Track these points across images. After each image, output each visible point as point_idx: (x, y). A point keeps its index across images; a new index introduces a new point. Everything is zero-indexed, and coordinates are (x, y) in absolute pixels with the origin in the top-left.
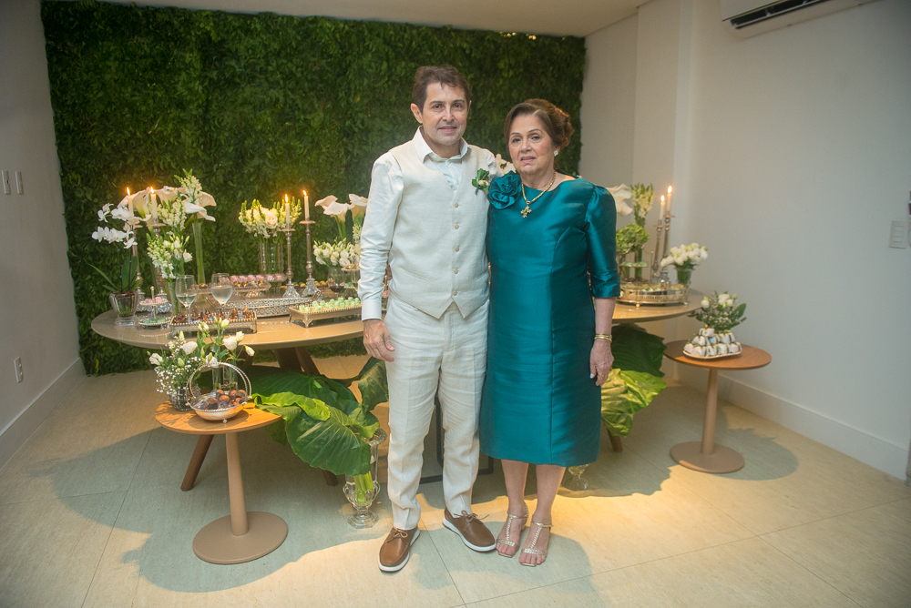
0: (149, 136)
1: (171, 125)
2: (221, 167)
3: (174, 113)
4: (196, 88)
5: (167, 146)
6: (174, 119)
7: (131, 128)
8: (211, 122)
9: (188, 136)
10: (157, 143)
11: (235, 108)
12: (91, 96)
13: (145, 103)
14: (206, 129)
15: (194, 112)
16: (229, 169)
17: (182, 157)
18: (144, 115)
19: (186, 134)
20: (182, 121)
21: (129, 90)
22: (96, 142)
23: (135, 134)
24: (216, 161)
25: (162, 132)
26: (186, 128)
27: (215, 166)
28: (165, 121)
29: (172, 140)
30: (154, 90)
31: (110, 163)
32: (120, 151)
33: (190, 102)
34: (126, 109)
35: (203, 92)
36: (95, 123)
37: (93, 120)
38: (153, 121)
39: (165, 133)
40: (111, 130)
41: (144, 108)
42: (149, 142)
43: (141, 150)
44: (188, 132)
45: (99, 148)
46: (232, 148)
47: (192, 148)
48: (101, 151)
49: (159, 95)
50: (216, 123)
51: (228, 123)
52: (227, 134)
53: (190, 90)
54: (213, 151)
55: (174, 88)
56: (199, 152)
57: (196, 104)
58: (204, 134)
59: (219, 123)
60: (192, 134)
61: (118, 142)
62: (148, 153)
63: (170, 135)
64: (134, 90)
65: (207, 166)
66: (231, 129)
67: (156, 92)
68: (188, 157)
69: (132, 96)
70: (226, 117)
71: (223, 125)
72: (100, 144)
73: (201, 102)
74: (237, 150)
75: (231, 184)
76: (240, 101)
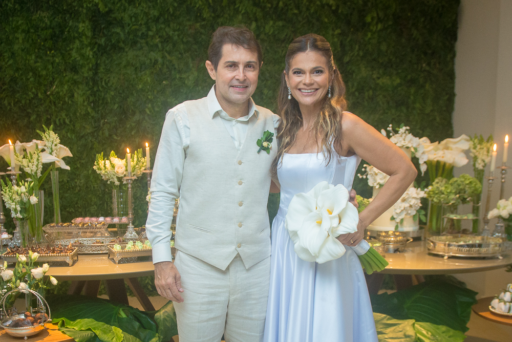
0: (48, 96)
1: (66, 87)
2: (107, 122)
3: (69, 75)
4: (87, 54)
5: (63, 104)
6: (68, 81)
7: (34, 90)
8: (99, 82)
9: (80, 96)
10: (54, 103)
11: (120, 70)
12: (4, 63)
13: (45, 68)
14: (95, 89)
15: (86, 75)
16: (114, 124)
17: (75, 113)
18: (45, 79)
19: (78, 93)
20: (75, 83)
21: (33, 57)
22: (6, 102)
23: (37, 95)
24: (103, 117)
25: (58, 93)
26: (78, 88)
27: (102, 121)
28: (62, 84)
29: (67, 99)
30: (53, 57)
31: (17, 120)
32: (25, 110)
33: (82, 66)
34: (31, 74)
35: (93, 57)
36: (6, 87)
37: (4, 84)
38: (52, 83)
39: (61, 93)
40: (18, 92)
41: (44, 73)
42: (48, 101)
43: (42, 109)
44: (80, 92)
45: (9, 108)
46: (116, 106)
47: (84, 106)
48: (10, 110)
49: (57, 60)
50: (103, 84)
51: (113, 84)
52: (112, 93)
53: (82, 56)
54: (100, 108)
55: (69, 54)
56: (89, 110)
57: (87, 68)
58: (94, 94)
59: (106, 84)
60: (84, 94)
61: (23, 102)
62: (47, 111)
63: (65, 95)
64: (37, 57)
65: (95, 122)
66: (116, 89)
67: (55, 58)
68: (80, 114)
69: (36, 62)
70: (112, 79)
71: (109, 85)
72: (9, 104)
73: (91, 65)
74: (121, 107)
75: (115, 137)
76: (124, 63)
